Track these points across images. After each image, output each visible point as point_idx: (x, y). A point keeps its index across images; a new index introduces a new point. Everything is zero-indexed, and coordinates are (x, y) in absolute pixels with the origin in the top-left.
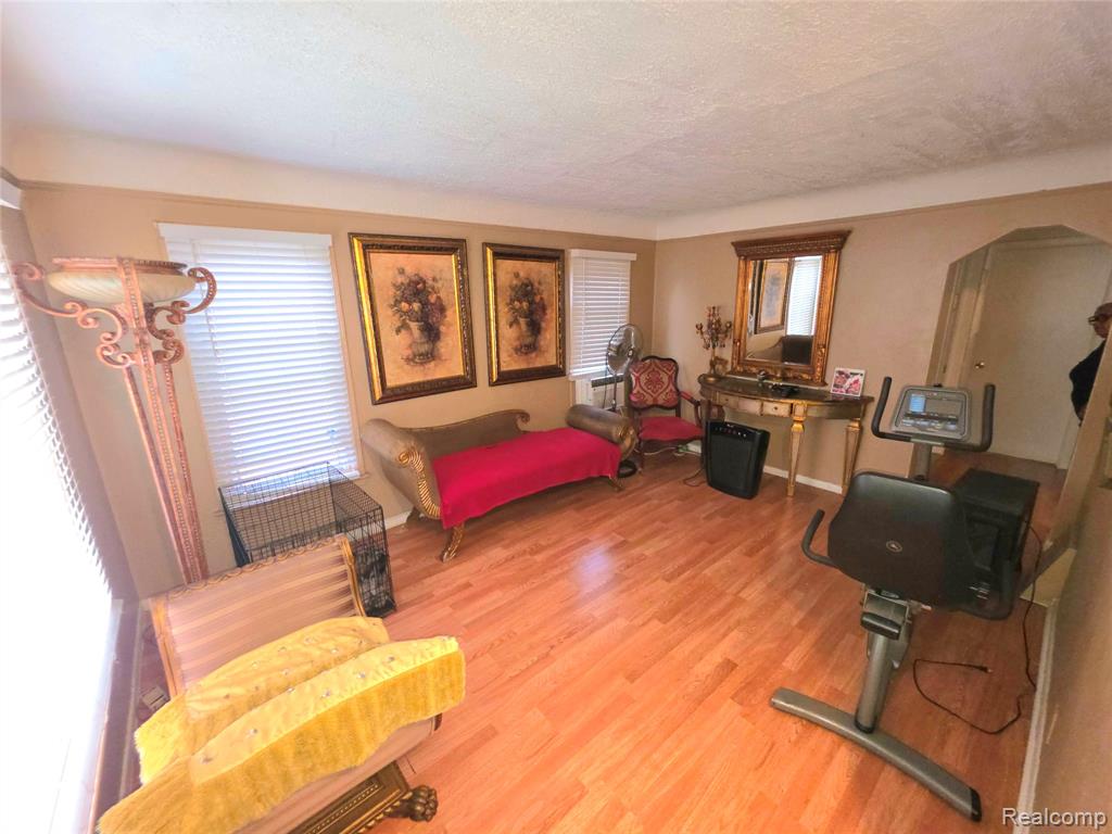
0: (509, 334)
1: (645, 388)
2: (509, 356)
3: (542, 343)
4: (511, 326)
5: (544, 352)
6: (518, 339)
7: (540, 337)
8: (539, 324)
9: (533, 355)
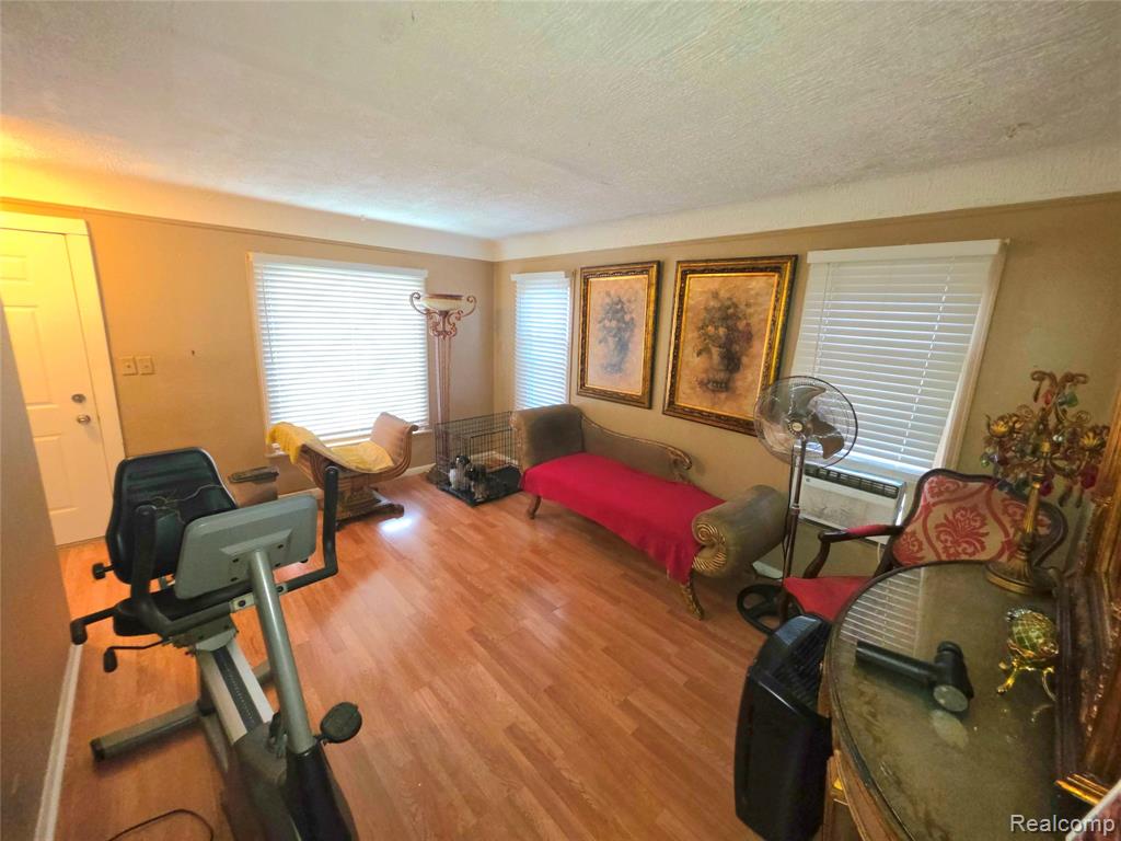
0: (694, 363)
1: (932, 534)
2: (692, 388)
3: (739, 384)
4: (699, 354)
5: (740, 395)
6: (706, 371)
7: (738, 376)
8: (739, 359)
9: (723, 396)
